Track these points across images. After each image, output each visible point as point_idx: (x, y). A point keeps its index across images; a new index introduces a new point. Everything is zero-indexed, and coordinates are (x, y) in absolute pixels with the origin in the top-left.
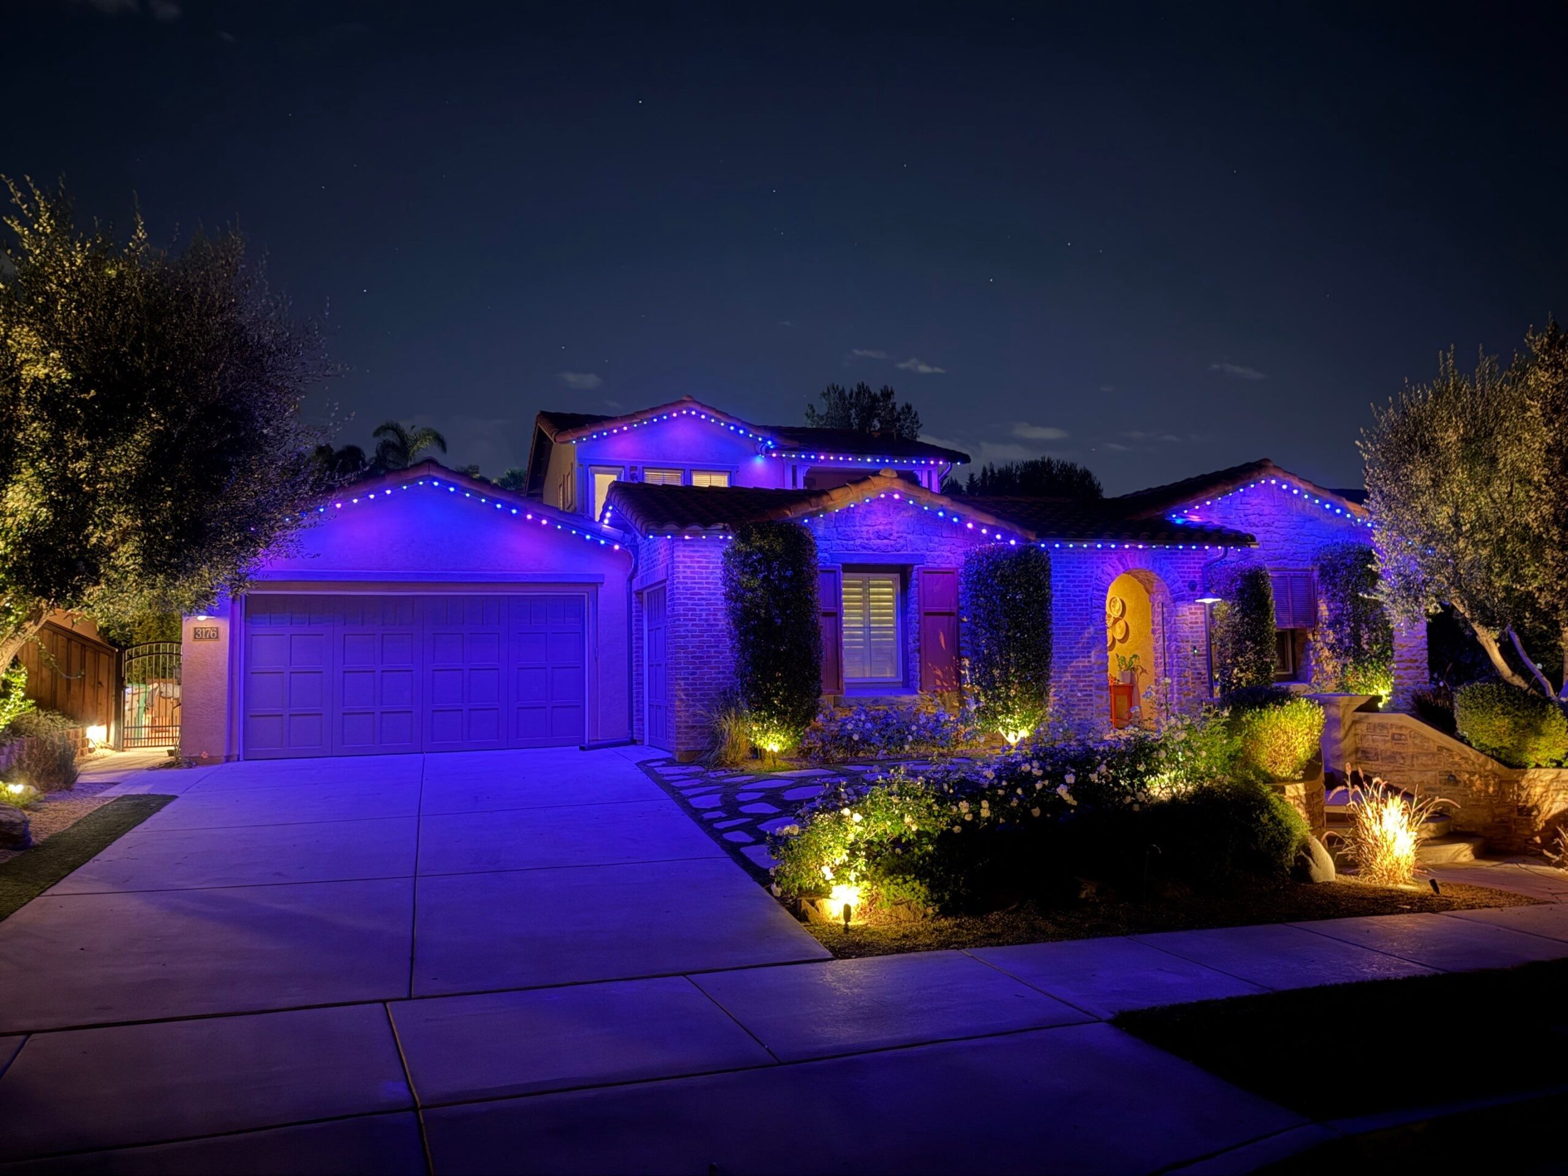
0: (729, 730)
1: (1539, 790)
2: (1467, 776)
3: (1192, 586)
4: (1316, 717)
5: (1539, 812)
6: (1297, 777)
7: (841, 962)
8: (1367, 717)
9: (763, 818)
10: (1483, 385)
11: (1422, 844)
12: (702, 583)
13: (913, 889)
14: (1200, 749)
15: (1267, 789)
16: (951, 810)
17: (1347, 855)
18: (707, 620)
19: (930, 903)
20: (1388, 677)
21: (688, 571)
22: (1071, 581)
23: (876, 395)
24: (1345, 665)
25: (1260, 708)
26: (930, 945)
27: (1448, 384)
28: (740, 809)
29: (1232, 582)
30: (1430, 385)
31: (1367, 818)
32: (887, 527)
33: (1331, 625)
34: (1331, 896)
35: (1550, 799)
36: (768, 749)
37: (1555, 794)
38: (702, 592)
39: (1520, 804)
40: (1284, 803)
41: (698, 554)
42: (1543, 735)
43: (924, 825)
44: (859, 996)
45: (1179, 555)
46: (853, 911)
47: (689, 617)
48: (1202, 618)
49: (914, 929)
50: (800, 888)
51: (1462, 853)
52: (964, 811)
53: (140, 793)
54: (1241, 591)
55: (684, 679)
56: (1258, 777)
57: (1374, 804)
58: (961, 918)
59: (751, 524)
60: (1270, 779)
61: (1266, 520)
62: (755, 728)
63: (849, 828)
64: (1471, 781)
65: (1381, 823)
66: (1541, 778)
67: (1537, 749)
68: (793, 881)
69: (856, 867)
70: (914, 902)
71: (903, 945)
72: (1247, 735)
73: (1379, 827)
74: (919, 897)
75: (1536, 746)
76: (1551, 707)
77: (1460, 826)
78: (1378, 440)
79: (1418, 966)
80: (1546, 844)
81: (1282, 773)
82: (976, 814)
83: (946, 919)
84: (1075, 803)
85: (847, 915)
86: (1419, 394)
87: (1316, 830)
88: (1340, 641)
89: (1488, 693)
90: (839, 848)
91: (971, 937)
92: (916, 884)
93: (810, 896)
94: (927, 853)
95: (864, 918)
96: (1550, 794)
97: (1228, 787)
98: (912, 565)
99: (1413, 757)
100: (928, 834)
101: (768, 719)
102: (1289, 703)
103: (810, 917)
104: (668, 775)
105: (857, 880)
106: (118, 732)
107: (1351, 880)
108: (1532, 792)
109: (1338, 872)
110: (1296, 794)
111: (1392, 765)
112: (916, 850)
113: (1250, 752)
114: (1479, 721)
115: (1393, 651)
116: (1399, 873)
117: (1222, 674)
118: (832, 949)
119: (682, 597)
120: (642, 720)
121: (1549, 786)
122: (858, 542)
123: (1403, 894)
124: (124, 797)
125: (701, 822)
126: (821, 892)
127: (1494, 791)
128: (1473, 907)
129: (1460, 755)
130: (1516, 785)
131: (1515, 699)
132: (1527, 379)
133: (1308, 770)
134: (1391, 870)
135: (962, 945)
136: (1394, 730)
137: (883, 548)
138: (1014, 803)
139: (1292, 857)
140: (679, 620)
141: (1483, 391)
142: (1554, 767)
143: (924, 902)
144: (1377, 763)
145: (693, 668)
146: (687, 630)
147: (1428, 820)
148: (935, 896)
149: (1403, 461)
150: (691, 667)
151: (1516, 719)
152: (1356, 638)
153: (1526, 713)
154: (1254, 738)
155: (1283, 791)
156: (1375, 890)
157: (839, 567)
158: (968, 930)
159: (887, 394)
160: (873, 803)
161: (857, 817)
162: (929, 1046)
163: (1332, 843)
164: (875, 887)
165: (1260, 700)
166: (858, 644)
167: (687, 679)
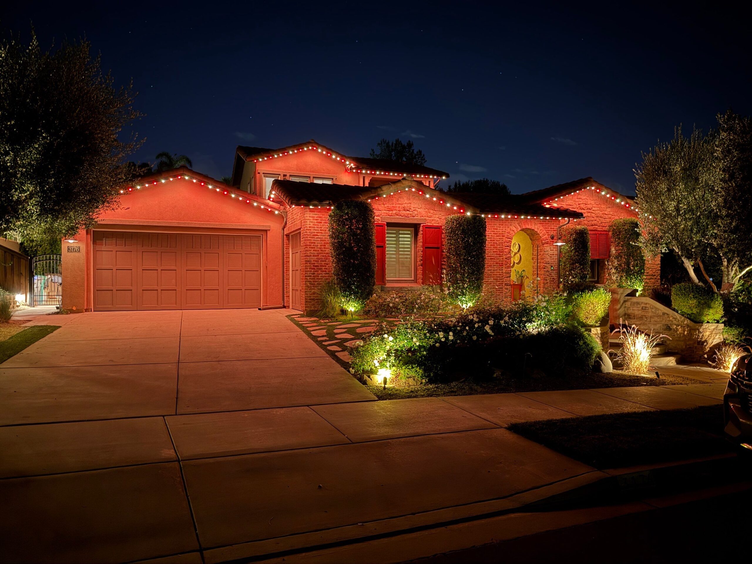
0: (331, 301)
1: (708, 333)
2: (675, 326)
3: (552, 238)
4: (608, 297)
5: (707, 343)
6: (597, 325)
7: (381, 401)
8: (631, 299)
9: (347, 340)
10: (695, 143)
11: (653, 357)
12: (318, 230)
13: (416, 371)
14: (552, 310)
15: (583, 330)
16: (435, 336)
17: (618, 361)
18: (320, 248)
19: (424, 377)
20: (641, 282)
21: (312, 224)
22: (495, 234)
23: (404, 145)
24: (622, 276)
25: (581, 292)
26: (423, 395)
27: (678, 142)
28: (336, 336)
29: (571, 235)
30: (670, 143)
31: (629, 343)
32: (409, 205)
33: (617, 257)
34: (610, 379)
35: (713, 338)
36: (349, 310)
37: (715, 335)
38: (318, 234)
39: (699, 340)
40: (591, 336)
41: (317, 216)
42: (712, 308)
43: (422, 343)
44: (390, 415)
45: (547, 222)
46: (388, 380)
47: (312, 246)
48: (556, 253)
49: (416, 389)
50: (363, 370)
51: (671, 361)
52: (441, 336)
53: (43, 325)
54: (575, 240)
55: (309, 276)
56: (579, 325)
57: (632, 337)
58: (438, 384)
59: (343, 201)
60: (584, 325)
61: (589, 206)
62: (343, 300)
63: (387, 343)
64: (677, 329)
65: (634, 346)
66: (709, 328)
67: (708, 314)
68: (360, 367)
69: (390, 361)
70: (417, 377)
71: (411, 395)
72: (574, 305)
73: (634, 348)
74: (419, 375)
75: (708, 313)
76: (716, 295)
77: (670, 349)
78: (643, 169)
79: (648, 408)
80: (709, 358)
81: (590, 323)
82: (447, 338)
83: (431, 385)
84: (493, 334)
85: (385, 382)
86: (664, 147)
87: (605, 349)
88: (620, 265)
89: (687, 288)
90: (382, 352)
91: (442, 392)
92: (418, 369)
93: (368, 373)
94: (423, 355)
95: (393, 384)
96: (713, 335)
97: (564, 328)
98: (420, 224)
99: (651, 317)
100: (424, 347)
101: (350, 296)
102: (595, 290)
103: (368, 383)
104: (301, 321)
105: (390, 366)
106: (31, 298)
107: (620, 372)
108: (705, 335)
109: (613, 369)
110: (596, 332)
111: (641, 321)
112: (418, 354)
113: (575, 313)
114: (682, 301)
115: (644, 270)
116: (642, 369)
117: (564, 279)
118: (378, 396)
119: (309, 237)
120: (289, 296)
121: (712, 331)
122: (394, 212)
123: (643, 378)
124: (35, 326)
125: (316, 342)
126: (372, 372)
127: (687, 334)
128: (674, 384)
129: (672, 316)
130: (697, 331)
131: (699, 291)
132: (715, 141)
133: (604, 321)
134: (638, 367)
135: (438, 395)
136: (643, 305)
137: (406, 215)
138: (465, 334)
139: (593, 361)
140: (307, 248)
141: (694, 146)
142: (715, 323)
143: (421, 377)
144: (634, 320)
145: (313, 271)
146: (311, 253)
147: (657, 345)
148: (426, 374)
149: (654, 179)
150: (313, 270)
151: (699, 300)
152: (628, 264)
153: (704, 297)
154: (578, 306)
155: (590, 331)
156: (630, 376)
157: (385, 224)
158: (441, 389)
159: (410, 145)
160: (398, 332)
161: (391, 338)
162: (422, 437)
163: (611, 355)
164: (398, 370)
165: (581, 288)
166: (393, 261)
167: (311, 276)
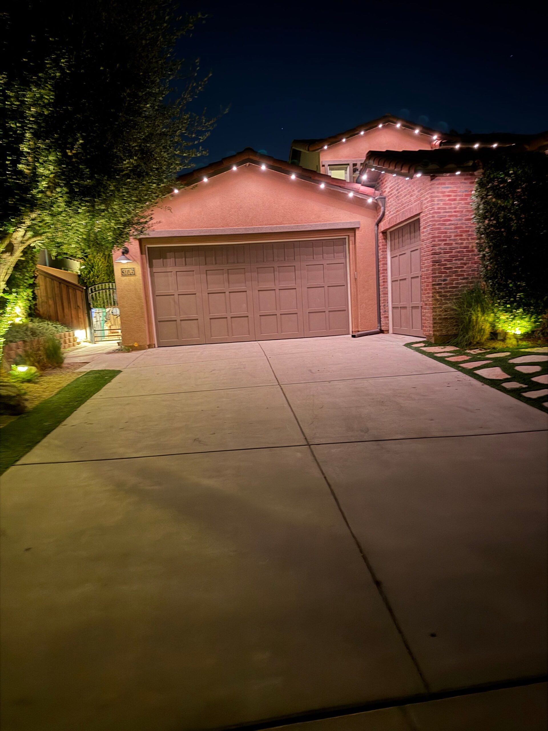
0: (476, 319)
12: (451, 212)
18: (454, 240)
36: (510, 333)
38: (451, 218)
41: (448, 190)
47: (442, 238)
53: (101, 369)
55: (438, 284)
62: (503, 317)
104: (437, 353)
106: (91, 333)
119: (435, 224)
120: (387, 317)
124: (91, 371)
125: (507, 392)
140: (434, 241)
145: (445, 277)
146: (440, 248)
150: (443, 275)
167: (440, 284)
